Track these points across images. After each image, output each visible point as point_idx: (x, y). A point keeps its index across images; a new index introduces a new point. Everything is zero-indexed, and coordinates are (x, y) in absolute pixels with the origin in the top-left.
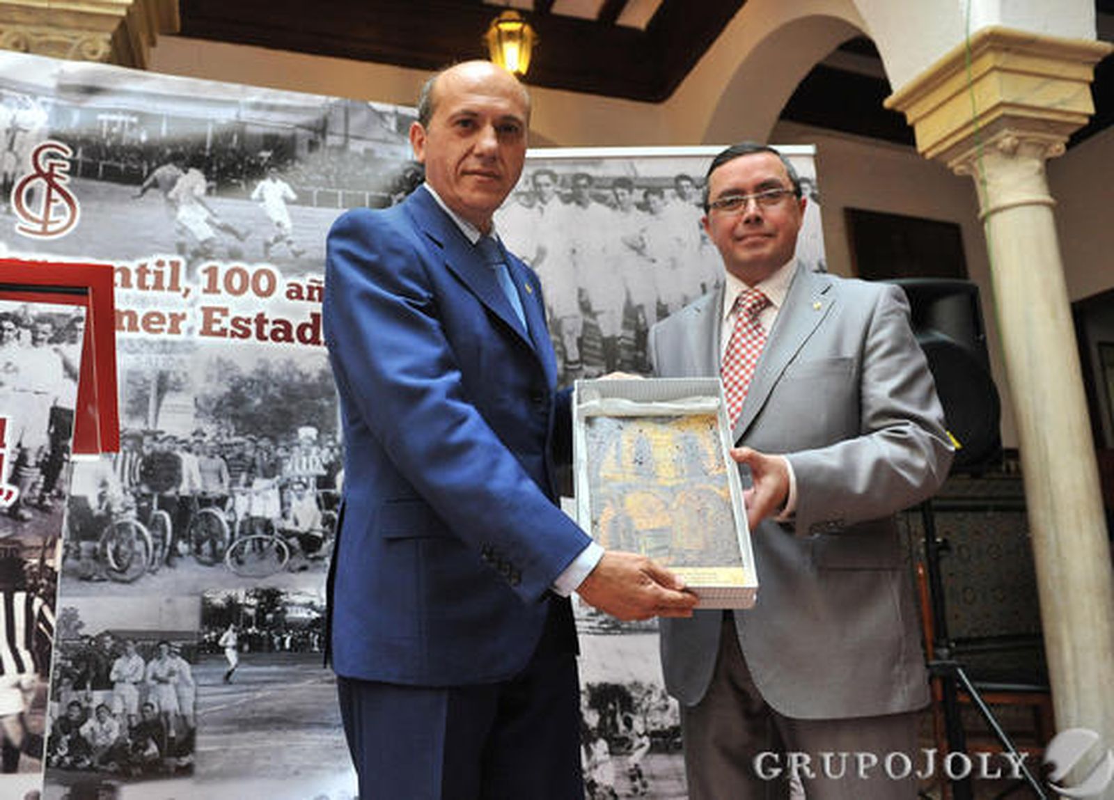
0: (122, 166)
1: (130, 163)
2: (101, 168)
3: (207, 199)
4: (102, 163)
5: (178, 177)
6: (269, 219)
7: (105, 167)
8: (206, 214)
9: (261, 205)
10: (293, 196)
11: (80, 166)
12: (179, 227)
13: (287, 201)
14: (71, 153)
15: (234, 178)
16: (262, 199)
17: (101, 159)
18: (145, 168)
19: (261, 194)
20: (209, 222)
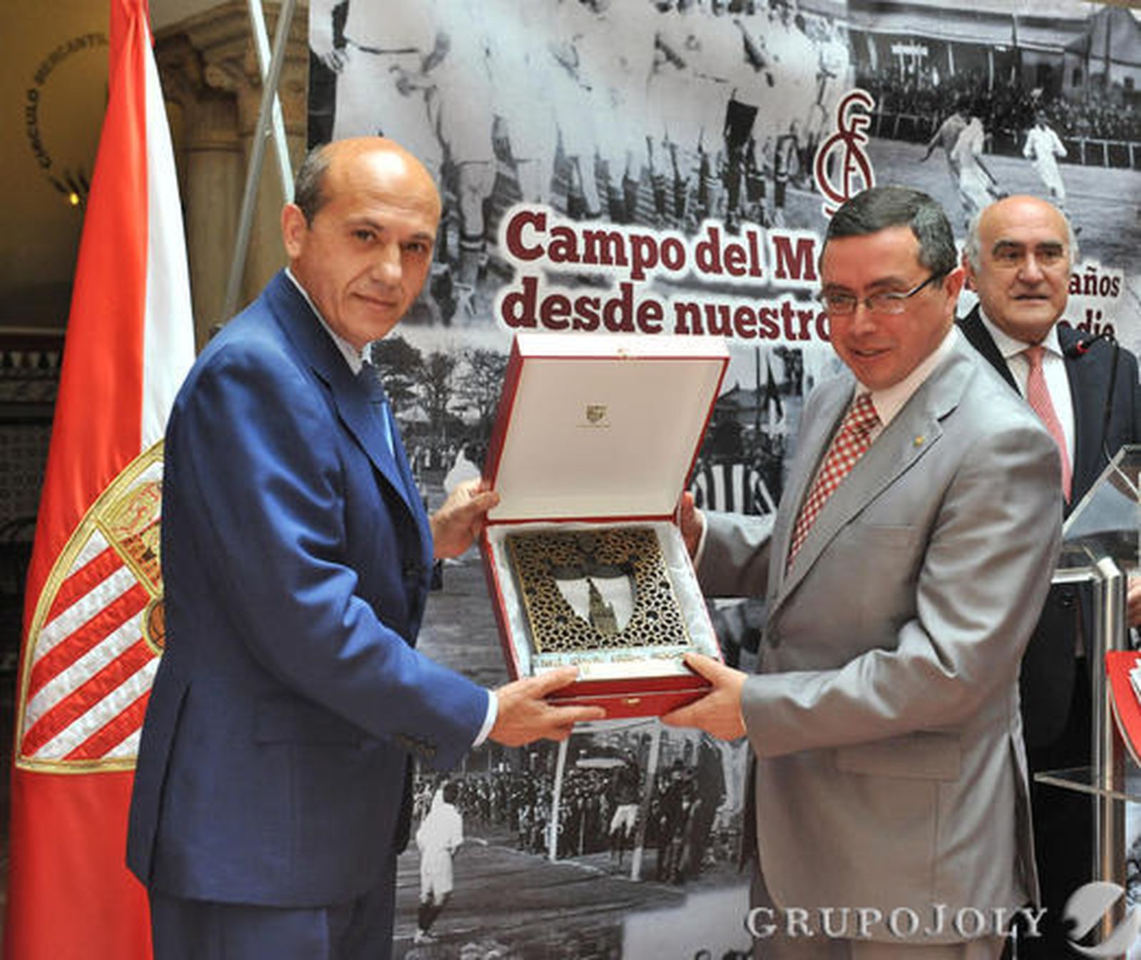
0: (915, 118)
1: (923, 116)
2: (898, 121)
3: (986, 159)
4: (900, 115)
5: (960, 130)
6: (1043, 185)
7: (902, 120)
8: (986, 181)
9: (1034, 164)
10: (1063, 152)
11: (880, 120)
12: (964, 200)
13: (1059, 159)
14: (873, 104)
15: (1007, 127)
16: (1034, 157)
17: (898, 110)
18: (935, 120)
19: (1033, 150)
20: (991, 192)
